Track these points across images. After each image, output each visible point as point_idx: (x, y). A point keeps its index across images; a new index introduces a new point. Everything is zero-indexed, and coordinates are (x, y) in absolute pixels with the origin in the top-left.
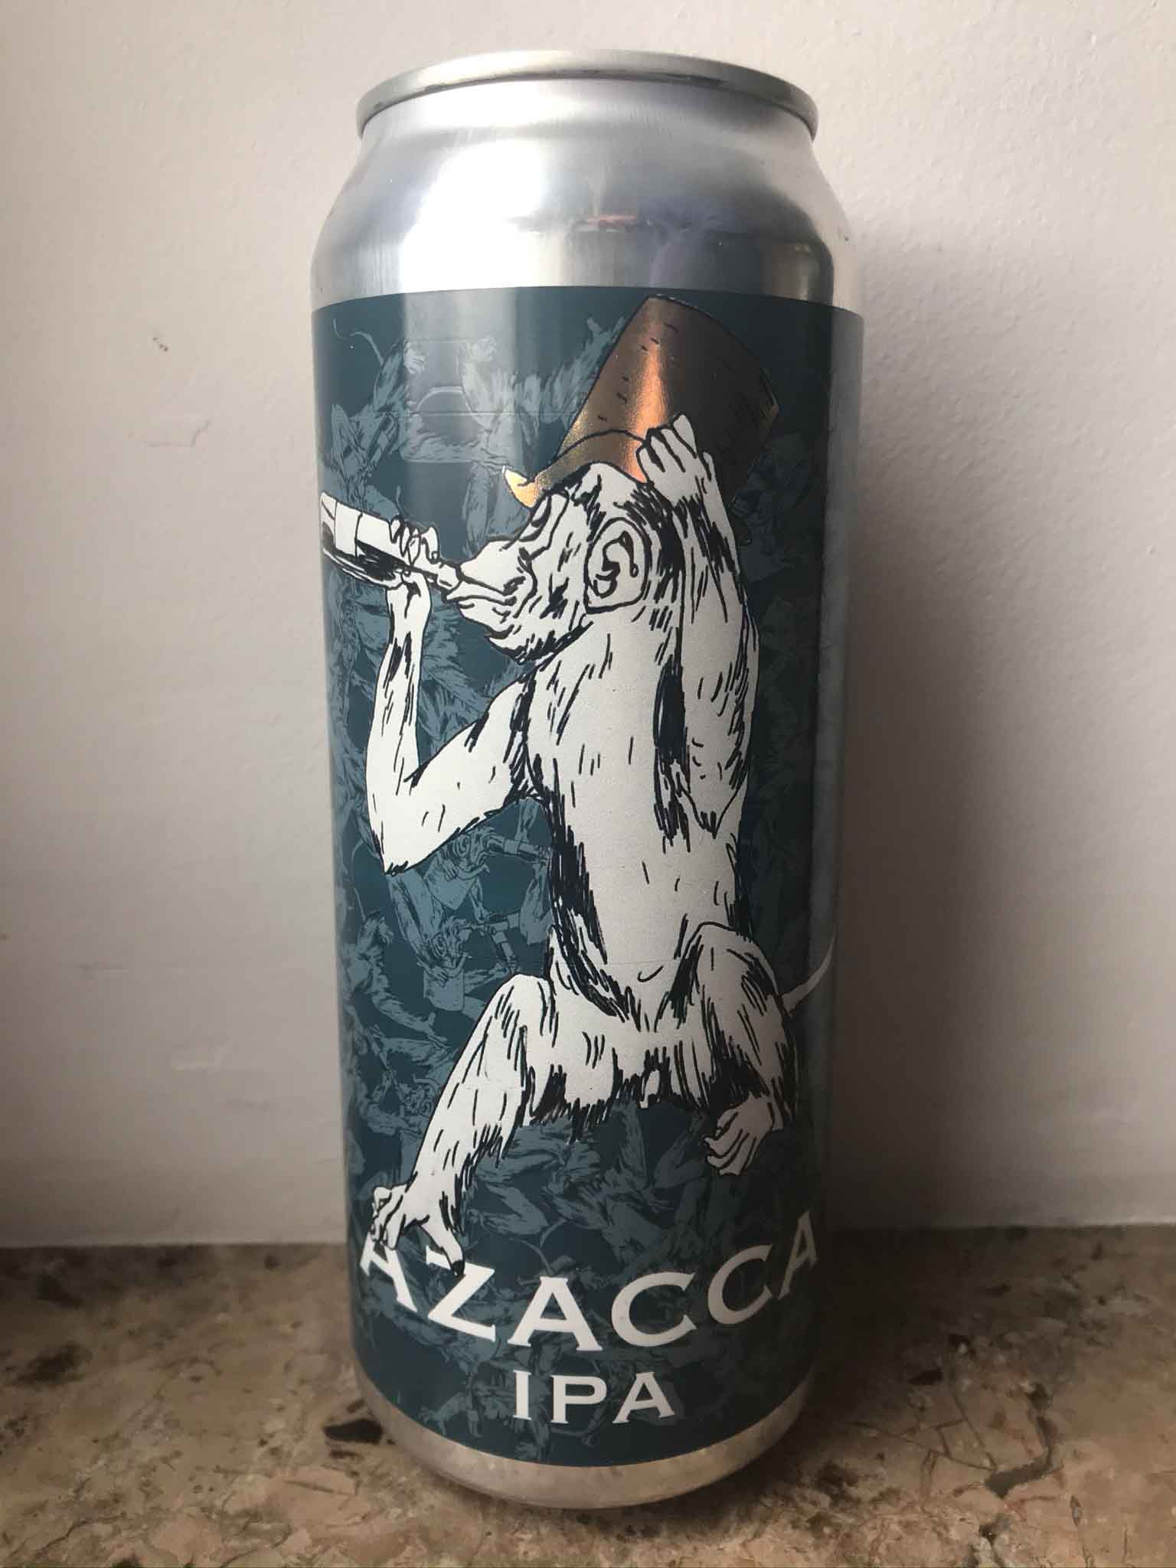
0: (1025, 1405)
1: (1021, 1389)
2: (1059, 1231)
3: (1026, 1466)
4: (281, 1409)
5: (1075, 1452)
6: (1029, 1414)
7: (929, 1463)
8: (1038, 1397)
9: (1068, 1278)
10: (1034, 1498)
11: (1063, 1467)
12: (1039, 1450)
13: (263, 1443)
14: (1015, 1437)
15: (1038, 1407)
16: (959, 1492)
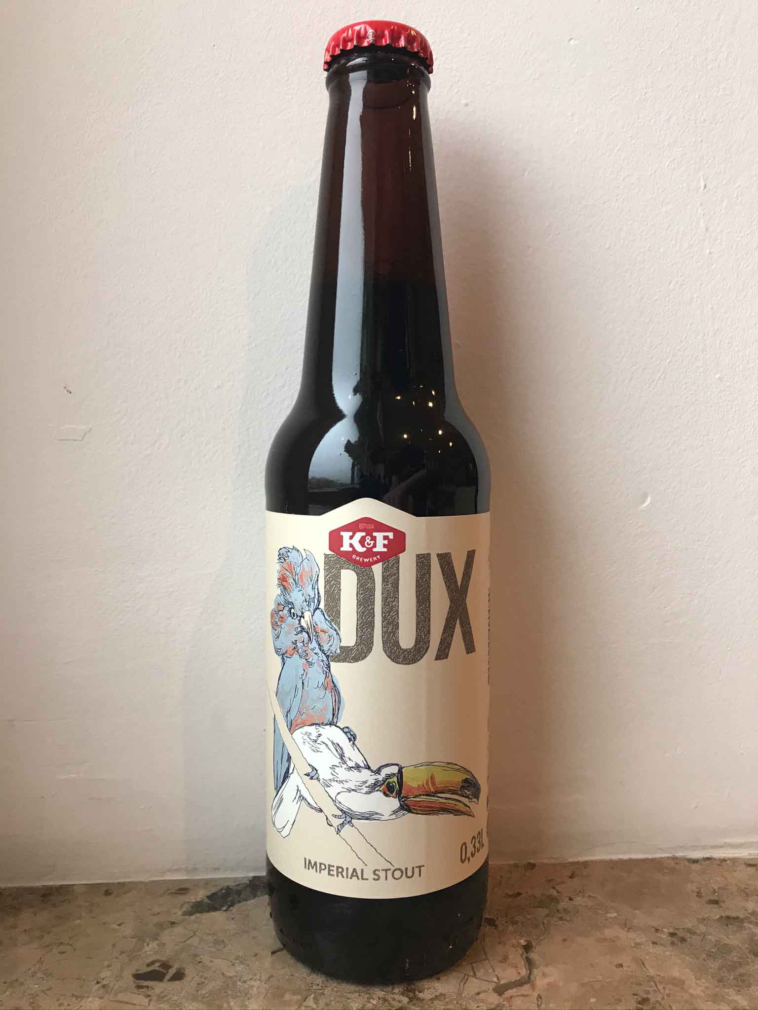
0: (520, 951)
1: (519, 942)
2: (554, 865)
3: (516, 980)
4: (108, 967)
5: (543, 974)
6: (522, 955)
7: (464, 980)
8: (527, 948)
9: (554, 888)
10: (518, 996)
11: (536, 980)
12: (524, 972)
13: (98, 983)
14: (513, 967)
15: (527, 953)
16: (478, 994)
